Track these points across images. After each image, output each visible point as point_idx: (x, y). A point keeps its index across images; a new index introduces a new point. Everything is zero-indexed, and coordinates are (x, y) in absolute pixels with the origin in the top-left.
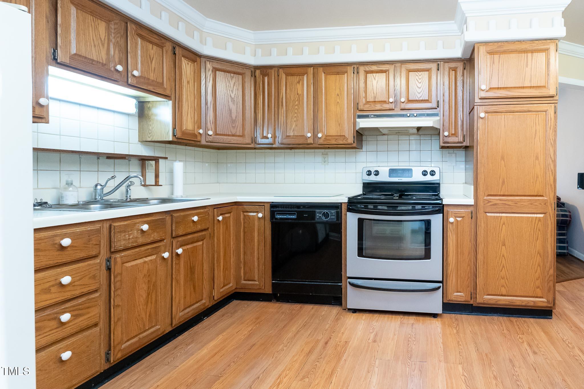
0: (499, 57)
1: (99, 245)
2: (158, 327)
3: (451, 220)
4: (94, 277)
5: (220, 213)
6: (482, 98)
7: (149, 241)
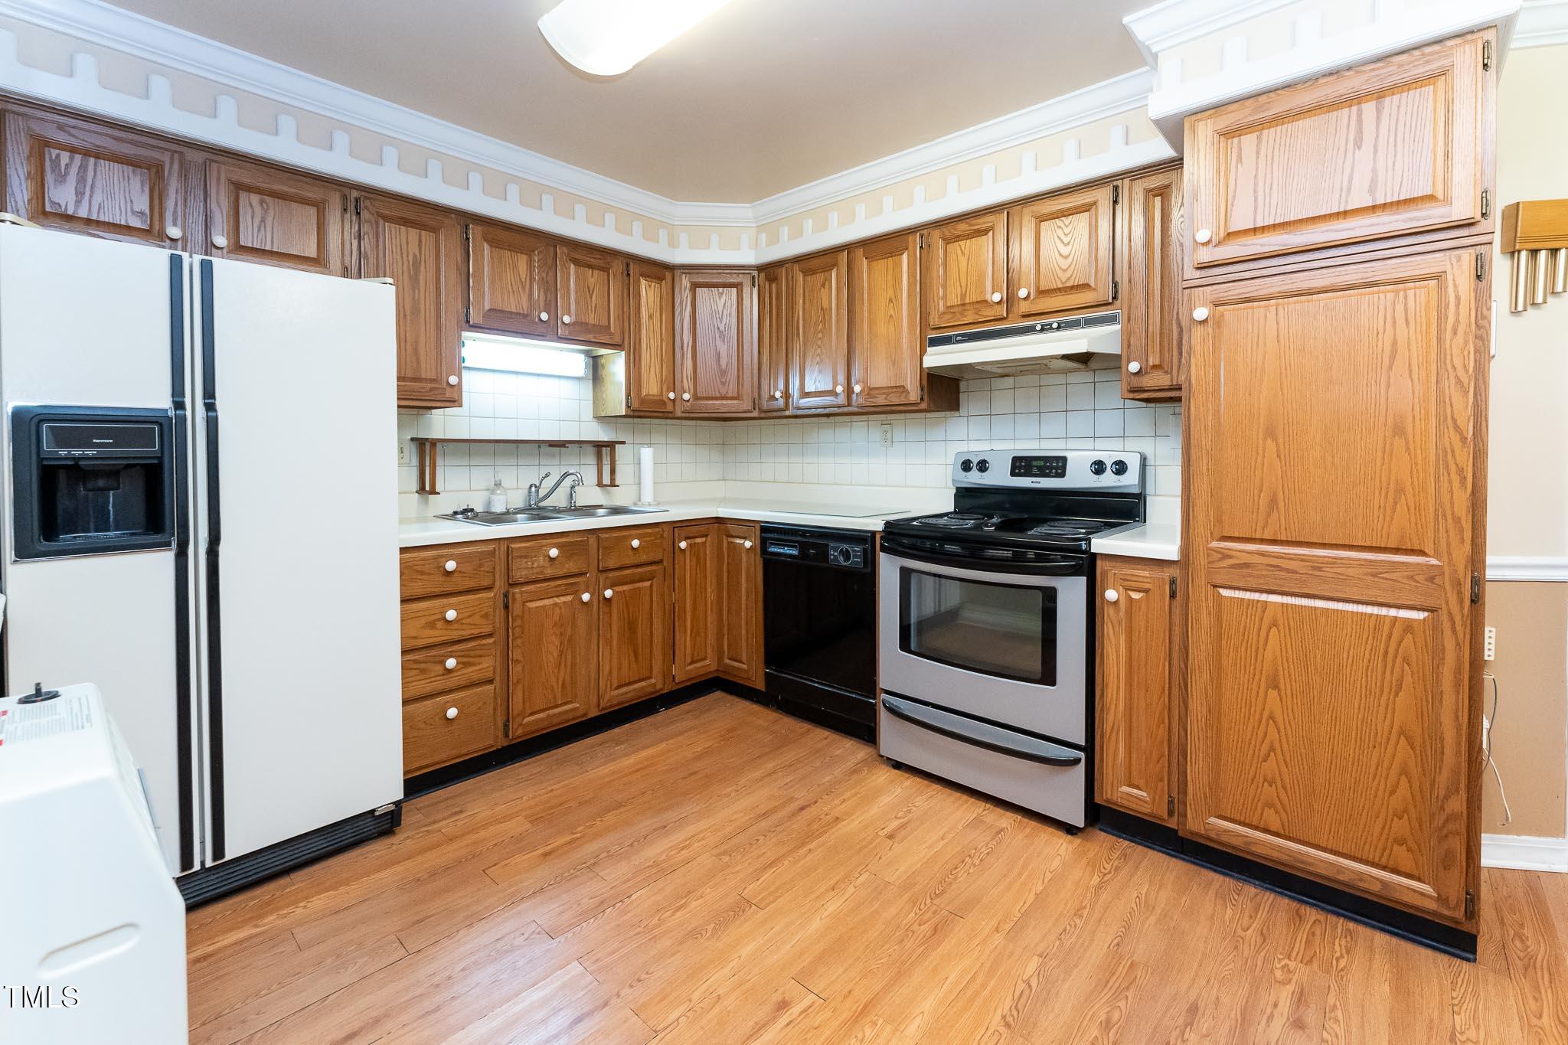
0: (1259, 138)
1: (494, 573)
2: (577, 705)
3: (1111, 595)
4: (486, 616)
5: (683, 535)
6: (1203, 265)
7: (561, 573)
